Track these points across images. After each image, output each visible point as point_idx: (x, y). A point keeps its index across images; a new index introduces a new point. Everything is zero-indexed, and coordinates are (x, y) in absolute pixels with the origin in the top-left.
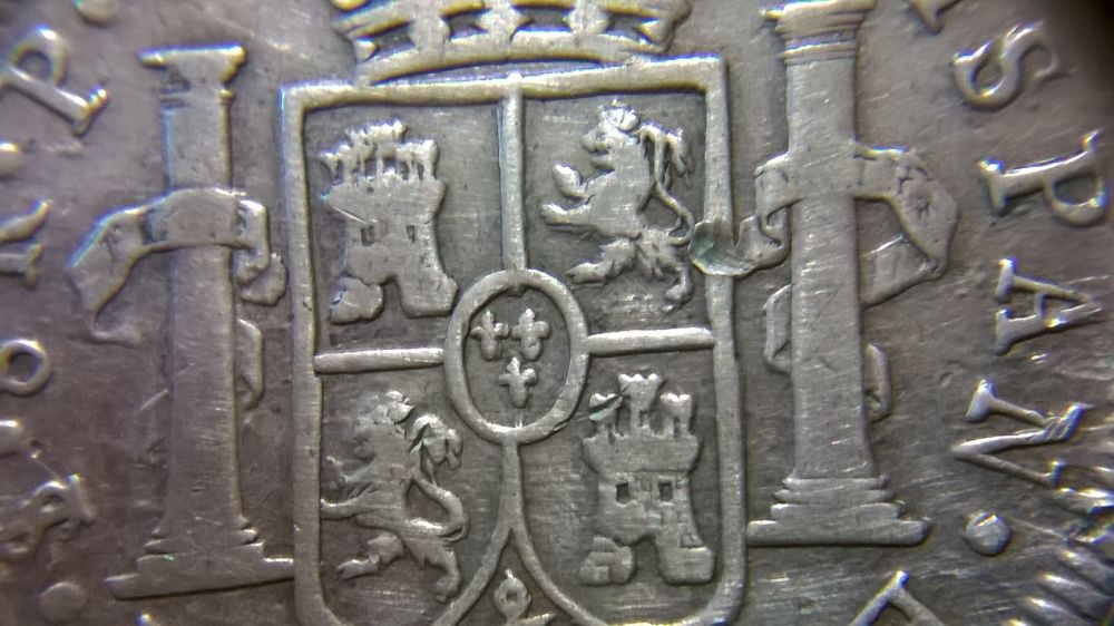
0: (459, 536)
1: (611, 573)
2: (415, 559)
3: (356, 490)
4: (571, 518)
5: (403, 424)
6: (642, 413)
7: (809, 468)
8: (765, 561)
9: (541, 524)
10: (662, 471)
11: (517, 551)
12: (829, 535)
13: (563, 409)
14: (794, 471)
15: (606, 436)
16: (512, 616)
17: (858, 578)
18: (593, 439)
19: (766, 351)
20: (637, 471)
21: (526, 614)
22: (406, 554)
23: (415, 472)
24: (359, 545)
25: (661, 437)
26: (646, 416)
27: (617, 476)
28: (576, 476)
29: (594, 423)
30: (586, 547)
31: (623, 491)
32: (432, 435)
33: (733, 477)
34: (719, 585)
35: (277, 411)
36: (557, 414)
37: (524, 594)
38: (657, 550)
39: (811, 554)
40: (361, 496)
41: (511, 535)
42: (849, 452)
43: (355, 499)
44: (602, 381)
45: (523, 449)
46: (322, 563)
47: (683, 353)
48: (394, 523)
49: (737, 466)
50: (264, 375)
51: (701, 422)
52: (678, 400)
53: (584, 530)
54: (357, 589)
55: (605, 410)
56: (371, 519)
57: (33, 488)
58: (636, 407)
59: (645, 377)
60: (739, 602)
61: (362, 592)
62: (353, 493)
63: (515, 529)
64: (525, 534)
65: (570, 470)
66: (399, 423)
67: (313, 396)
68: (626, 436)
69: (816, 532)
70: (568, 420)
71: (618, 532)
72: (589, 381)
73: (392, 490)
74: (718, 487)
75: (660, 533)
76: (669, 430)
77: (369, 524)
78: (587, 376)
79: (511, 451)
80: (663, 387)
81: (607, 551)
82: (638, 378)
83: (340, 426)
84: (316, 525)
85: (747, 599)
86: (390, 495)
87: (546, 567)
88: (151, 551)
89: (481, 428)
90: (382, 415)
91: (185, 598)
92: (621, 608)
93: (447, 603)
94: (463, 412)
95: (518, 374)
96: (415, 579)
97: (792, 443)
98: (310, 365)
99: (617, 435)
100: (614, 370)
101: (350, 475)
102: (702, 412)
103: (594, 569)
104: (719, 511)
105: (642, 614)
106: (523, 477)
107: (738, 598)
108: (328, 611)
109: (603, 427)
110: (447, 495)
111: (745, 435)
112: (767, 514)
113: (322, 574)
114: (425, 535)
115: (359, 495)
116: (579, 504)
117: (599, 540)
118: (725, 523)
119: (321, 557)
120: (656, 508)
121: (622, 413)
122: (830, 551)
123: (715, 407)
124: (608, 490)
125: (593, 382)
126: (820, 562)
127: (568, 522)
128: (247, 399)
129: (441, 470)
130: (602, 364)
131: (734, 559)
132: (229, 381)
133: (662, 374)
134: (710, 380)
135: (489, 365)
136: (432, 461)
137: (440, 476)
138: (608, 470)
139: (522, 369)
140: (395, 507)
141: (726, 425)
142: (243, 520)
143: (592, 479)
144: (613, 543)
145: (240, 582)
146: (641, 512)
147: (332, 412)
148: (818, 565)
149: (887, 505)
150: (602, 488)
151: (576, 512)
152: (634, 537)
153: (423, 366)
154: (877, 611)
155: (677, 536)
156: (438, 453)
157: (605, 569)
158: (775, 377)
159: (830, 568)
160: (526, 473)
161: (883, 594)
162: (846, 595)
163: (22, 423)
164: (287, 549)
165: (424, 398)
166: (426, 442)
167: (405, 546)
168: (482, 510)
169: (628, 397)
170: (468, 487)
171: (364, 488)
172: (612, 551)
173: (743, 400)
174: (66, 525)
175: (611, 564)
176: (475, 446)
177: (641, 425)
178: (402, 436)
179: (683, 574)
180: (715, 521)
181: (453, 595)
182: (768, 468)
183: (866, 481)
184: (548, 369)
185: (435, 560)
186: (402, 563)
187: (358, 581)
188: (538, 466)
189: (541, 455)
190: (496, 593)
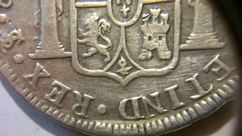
0: (110, 49)
1: (146, 57)
2: (100, 54)
3: (86, 37)
4: (137, 45)
5: (97, 21)
6: (155, 19)
7: (197, 31)
8: (184, 54)
9: (130, 46)
10: (160, 33)
11: (124, 52)
12: (201, 47)
13: (136, 18)
14: (193, 32)
15: (146, 25)
16: (122, 67)
17: (207, 57)
18: (143, 26)
19: (188, 2)
20: (154, 33)
21: (126, 67)
22: (97, 53)
23: (100, 33)
24: (87, 50)
25: (160, 25)
26: (156, 20)
27: (148, 35)
28: (139, 35)
29: (143, 22)
30: (140, 52)
31: (150, 38)
32: (104, 24)
33: (177, 34)
34: (172, 60)
35: (67, 17)
36: (134, 19)
37: (125, 62)
38: (157, 52)
39: (195, 52)
40: (87, 39)
41: (123, 49)
42: (207, 27)
43: (86, 39)
44: (146, 11)
45: (126, 28)
46: (78, 54)
47: (167, 3)
48: (95, 45)
49: (178, 31)
50: (63, 8)
51: (170, 21)
52: (165, 16)
53: (140, 48)
54: (86, 60)
55: (146, 18)
56: (89, 44)
57: (10, 31)
58: (154, 17)
59: (157, 10)
60: (177, 64)
61: (87, 61)
62: (85, 38)
63: (124, 47)
64: (126, 48)
65: (137, 33)
66: (96, 21)
67: (75, 14)
68: (151, 25)
69: (197, 47)
70: (137, 21)
71: (148, 48)
72: (143, 11)
73: (94, 37)
74: (173, 37)
75: (158, 48)
76: (162, 23)
77: (89, 45)
78: (142, 10)
79: (123, 28)
80: (161, 12)
81: (145, 52)
82: (155, 10)
83: (82, 21)
84: (76, 45)
85: (179, 63)
86: (94, 38)
87: (130, 56)
88: (38, 49)
89: (116, 23)
90: (92, 19)
91: (46, 60)
92: (148, 66)
93: (107, 64)
94: (111, 19)
95: (125, 9)
96: (100, 58)
97: (193, 25)
98: (74, 5)
99: (149, 25)
100: (149, 8)
101: (84, 34)
102: (171, 18)
103: (142, 57)
104: (173, 43)
105: (153, 67)
106: (126, 35)
107: (177, 63)
108: (80, 65)
109: (145, 23)
110: (107, 39)
111: (181, 24)
112: (185, 43)
113: (78, 57)
114: (102, 48)
115: (86, 38)
116: (139, 41)
117: (143, 50)
118: (174, 45)
119: (78, 52)
120: (157, 42)
121: (150, 19)
122: (200, 51)
123: (174, 17)
124: (146, 38)
125: (144, 11)
126: (198, 54)
127: (136, 45)
128: (59, 13)
129: (106, 33)
130: (146, 6)
131: (176, 54)
132: (55, 8)
133: (161, 9)
134: (173, 10)
135: (118, 7)
136: (104, 31)
137: (106, 34)
138: (146, 33)
139: (126, 7)
140: (95, 41)
141: (177, 21)
142: (59, 43)
143: (142, 35)
144: (147, 51)
145: (59, 57)
146: (154, 43)
147: (80, 18)
148: (197, 55)
149: (216, 39)
150: (145, 37)
151: (138, 43)
152: (152, 49)
153: (102, 7)
154: (211, 65)
155: (162, 49)
156: (105, 28)
157: (145, 57)
158: (190, 8)
159: (200, 55)
160: (126, 34)
161: (213, 61)
162: (204, 61)
163: (6, 15)
164: (70, 50)
165: (102, 15)
166: (102, 26)
167: (97, 51)
168: (116, 43)
169: (152, 15)
170: (112, 37)
171: (87, 37)
172: (147, 52)
173: (181, 15)
174: (19, 41)
175: (146, 56)
176: (114, 27)
177: (155, 22)
178: (96, 24)
179: (164, 57)
180: (172, 45)
181: (109, 62)
182: (186, 32)
183: (211, 34)
184: (133, 8)
185: (104, 54)
186: (97, 54)
187: (87, 58)
188: (129, 32)
189: (130, 30)
190: (119, 62)
